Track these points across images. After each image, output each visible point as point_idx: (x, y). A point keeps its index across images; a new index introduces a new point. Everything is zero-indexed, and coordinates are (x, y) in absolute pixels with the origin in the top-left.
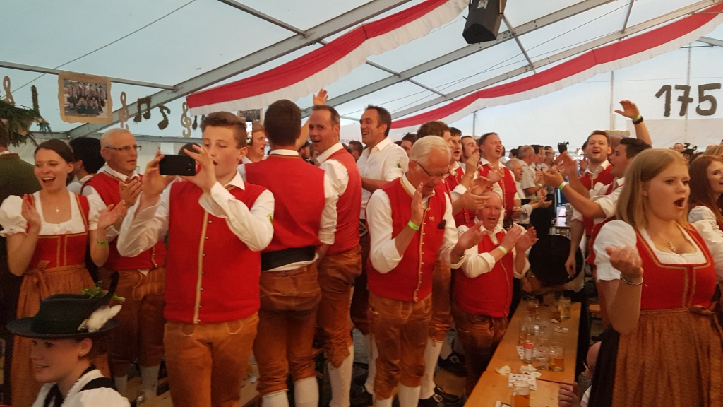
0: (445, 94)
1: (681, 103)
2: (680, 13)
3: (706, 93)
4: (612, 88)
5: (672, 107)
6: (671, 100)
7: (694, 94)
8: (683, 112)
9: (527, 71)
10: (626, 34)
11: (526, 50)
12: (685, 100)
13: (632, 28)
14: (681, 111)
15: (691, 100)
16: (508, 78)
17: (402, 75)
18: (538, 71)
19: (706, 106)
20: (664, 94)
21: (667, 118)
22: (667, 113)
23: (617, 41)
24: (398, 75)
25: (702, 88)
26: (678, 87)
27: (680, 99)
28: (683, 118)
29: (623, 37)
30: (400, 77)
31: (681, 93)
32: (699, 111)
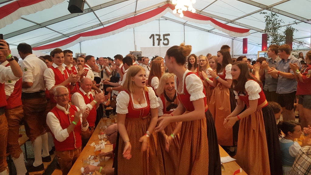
0: (65, 34)
1: (158, 41)
2: (154, 7)
3: (166, 37)
4: (134, 35)
5: (155, 42)
6: (155, 40)
7: (162, 38)
8: (159, 44)
9: (100, 26)
10: (136, 13)
11: (98, 17)
12: (159, 40)
13: (138, 11)
14: (158, 44)
15: (161, 40)
16: (93, 28)
17: (41, 24)
18: (105, 26)
19: (166, 42)
20: (152, 37)
21: (154, 46)
22: (154, 45)
23: (134, 16)
24: (40, 24)
25: (164, 35)
26: (156, 35)
27: (157, 39)
28: (159, 46)
29: (136, 15)
30: (40, 26)
31: (158, 37)
32: (164, 44)
